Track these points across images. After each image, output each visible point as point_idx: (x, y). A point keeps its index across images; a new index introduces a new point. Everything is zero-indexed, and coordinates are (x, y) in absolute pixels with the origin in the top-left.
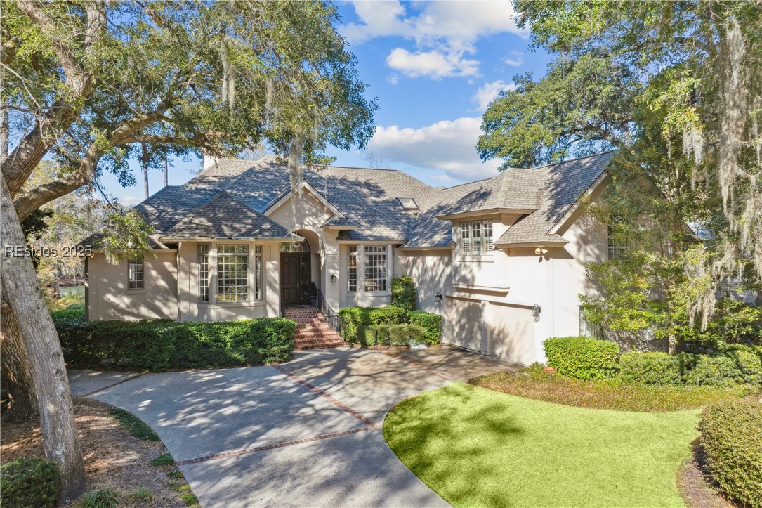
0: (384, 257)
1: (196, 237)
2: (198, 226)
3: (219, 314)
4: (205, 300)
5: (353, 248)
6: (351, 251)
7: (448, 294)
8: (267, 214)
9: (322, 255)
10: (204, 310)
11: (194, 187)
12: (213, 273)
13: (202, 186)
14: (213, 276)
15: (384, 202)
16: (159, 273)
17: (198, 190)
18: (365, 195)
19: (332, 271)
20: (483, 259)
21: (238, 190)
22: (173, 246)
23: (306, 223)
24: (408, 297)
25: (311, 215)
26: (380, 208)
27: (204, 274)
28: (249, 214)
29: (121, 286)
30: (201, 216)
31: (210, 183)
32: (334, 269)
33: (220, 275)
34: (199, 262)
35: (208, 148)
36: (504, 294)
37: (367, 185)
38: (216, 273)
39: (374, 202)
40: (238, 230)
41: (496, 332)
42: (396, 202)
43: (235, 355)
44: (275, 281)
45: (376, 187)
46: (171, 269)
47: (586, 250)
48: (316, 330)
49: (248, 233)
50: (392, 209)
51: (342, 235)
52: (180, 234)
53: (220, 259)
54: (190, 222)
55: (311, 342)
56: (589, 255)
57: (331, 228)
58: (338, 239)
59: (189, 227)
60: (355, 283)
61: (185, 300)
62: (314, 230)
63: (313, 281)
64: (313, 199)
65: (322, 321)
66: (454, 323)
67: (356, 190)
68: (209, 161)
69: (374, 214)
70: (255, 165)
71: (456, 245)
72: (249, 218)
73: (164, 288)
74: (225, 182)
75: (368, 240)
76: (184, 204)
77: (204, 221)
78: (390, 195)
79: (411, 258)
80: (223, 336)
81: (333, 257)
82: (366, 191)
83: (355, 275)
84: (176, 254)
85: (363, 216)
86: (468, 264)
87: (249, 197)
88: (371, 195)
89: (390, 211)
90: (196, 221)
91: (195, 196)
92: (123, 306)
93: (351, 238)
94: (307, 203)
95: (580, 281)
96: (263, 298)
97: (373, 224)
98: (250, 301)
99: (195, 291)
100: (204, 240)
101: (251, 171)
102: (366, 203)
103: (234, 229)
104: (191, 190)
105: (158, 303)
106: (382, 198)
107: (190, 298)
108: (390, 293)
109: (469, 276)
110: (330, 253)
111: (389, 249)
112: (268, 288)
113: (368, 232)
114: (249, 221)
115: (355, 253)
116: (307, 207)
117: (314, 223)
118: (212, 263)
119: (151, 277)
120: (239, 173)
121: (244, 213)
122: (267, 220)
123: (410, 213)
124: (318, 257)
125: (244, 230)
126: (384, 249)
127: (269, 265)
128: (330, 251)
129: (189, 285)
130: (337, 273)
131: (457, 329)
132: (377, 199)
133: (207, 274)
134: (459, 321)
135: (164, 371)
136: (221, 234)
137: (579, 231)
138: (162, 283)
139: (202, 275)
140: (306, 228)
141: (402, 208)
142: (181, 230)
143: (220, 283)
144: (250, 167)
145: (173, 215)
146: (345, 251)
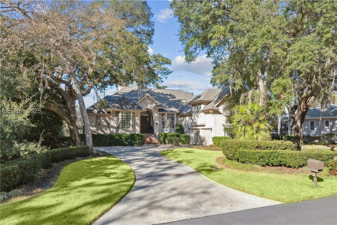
0: (174, 118)
1: (116, 109)
2: (116, 106)
3: (121, 132)
4: (118, 128)
5: (163, 115)
6: (163, 116)
7: (191, 128)
8: (136, 103)
9: (154, 117)
10: (117, 131)
11: (115, 96)
12: (120, 120)
13: (117, 95)
14: (120, 121)
15: (175, 100)
16: (104, 121)
17: (116, 97)
18: (169, 98)
19: (156, 121)
20: (199, 116)
21: (128, 97)
22: (109, 112)
23: (148, 106)
24: (181, 130)
25: (150, 104)
26: (174, 102)
27: (118, 120)
28: (131, 103)
29: (93, 124)
30: (117, 104)
31: (120, 94)
32: (157, 121)
33: (122, 121)
34: (116, 117)
35: (119, 84)
36: (204, 126)
37: (170, 95)
38: (121, 120)
39: (172, 100)
40: (127, 108)
41: (203, 138)
42: (179, 101)
43: (126, 143)
44: (138, 123)
45: (173, 96)
46: (108, 120)
47: (226, 112)
48: (151, 139)
49: (130, 108)
50: (177, 103)
51: (160, 110)
52: (111, 108)
53: (122, 116)
54: (114, 105)
55: (149, 142)
56: (227, 113)
57: (156, 108)
58: (158, 111)
59: (113, 107)
60: (164, 126)
61: (112, 128)
62: (151, 109)
63: (151, 125)
64: (151, 99)
65: (153, 137)
66: (193, 137)
67: (166, 97)
68: (120, 88)
69: (171, 104)
70: (134, 89)
71: (193, 112)
72: (131, 104)
73: (106, 125)
74: (124, 94)
75: (168, 112)
76: (112, 101)
77: (117, 105)
78: (177, 98)
79: (182, 118)
80: (123, 137)
81: (157, 117)
82: (169, 97)
83: (164, 123)
84: (110, 115)
85: (167, 105)
86: (195, 118)
87: (131, 98)
88: (171, 98)
89: (177, 104)
90: (115, 105)
91: (115, 98)
92: (94, 130)
93: (163, 111)
94: (149, 100)
95: (224, 121)
96: (135, 128)
97: (170, 107)
98: (131, 129)
99: (115, 125)
100: (118, 110)
101: (133, 91)
102: (169, 100)
103: (126, 107)
104: (114, 97)
105: (104, 130)
106: (175, 99)
107: (113, 127)
108: (175, 129)
109: (196, 122)
110: (156, 116)
111: (175, 115)
112: (136, 125)
113: (168, 110)
114: (131, 105)
115: (164, 116)
116: (149, 101)
117: (150, 106)
118: (120, 117)
119: (102, 122)
120: (129, 92)
121: (129, 103)
122: (136, 105)
123: (184, 104)
124: (153, 117)
125: (129, 108)
126: (174, 115)
127: (136, 118)
128: (156, 115)
129: (113, 123)
130: (158, 122)
131: (194, 139)
132: (173, 100)
133: (119, 120)
134: (194, 137)
135: (106, 146)
136: (122, 108)
137: (224, 106)
138: (105, 124)
139: (117, 120)
140: (148, 108)
141: (181, 102)
142: (111, 107)
143: (123, 123)
144: (132, 89)
145: (109, 104)
146: (161, 115)
